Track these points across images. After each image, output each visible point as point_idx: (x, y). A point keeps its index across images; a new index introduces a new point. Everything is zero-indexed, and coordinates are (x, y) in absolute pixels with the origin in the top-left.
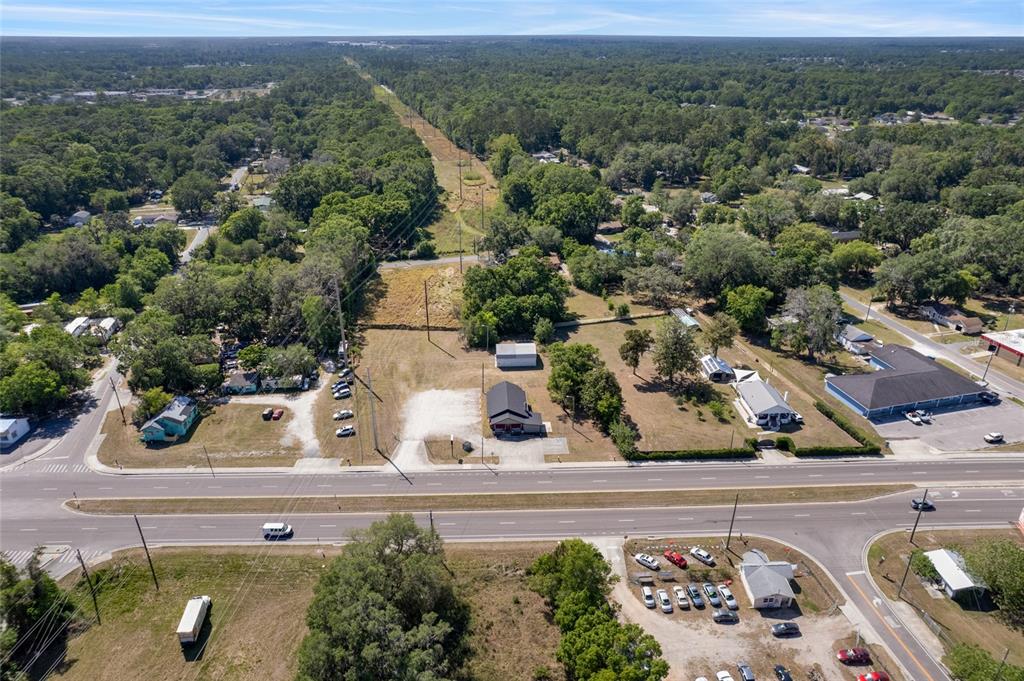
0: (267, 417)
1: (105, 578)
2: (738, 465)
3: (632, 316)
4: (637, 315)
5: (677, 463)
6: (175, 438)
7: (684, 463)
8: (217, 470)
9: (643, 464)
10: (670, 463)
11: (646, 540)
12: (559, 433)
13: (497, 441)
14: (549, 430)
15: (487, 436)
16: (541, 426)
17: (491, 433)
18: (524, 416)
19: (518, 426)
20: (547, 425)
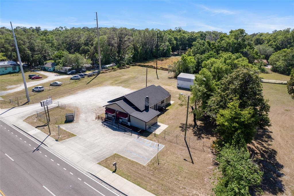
12: (162, 138)
13: (100, 122)
14: (158, 132)
15: (98, 118)
16: (155, 125)
17: (104, 116)
18: (137, 109)
19: (126, 115)
20: (162, 127)
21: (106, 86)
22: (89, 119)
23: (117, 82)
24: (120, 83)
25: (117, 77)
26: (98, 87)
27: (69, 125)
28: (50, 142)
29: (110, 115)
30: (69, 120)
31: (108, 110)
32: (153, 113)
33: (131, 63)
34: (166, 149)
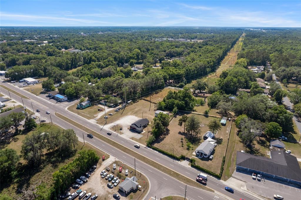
0: (99, 110)
1: (45, 125)
2: (171, 160)
3: (209, 115)
4: (211, 115)
5: (157, 152)
6: (81, 108)
7: (158, 153)
8: (79, 116)
9: (149, 149)
10: (155, 151)
11: (121, 162)
12: (143, 134)
13: (129, 130)
14: (142, 133)
15: (128, 129)
16: (142, 131)
17: (130, 128)
18: (138, 127)
19: (135, 129)
20: (144, 131)
21: (129, 115)
22: (126, 129)
23: (133, 113)
24: (134, 113)
25: (133, 109)
26: (126, 116)
27: (121, 131)
28: (119, 134)
29: (131, 128)
30: (121, 129)
31: (131, 127)
32: (142, 128)
33: (140, 98)
34: (143, 136)
